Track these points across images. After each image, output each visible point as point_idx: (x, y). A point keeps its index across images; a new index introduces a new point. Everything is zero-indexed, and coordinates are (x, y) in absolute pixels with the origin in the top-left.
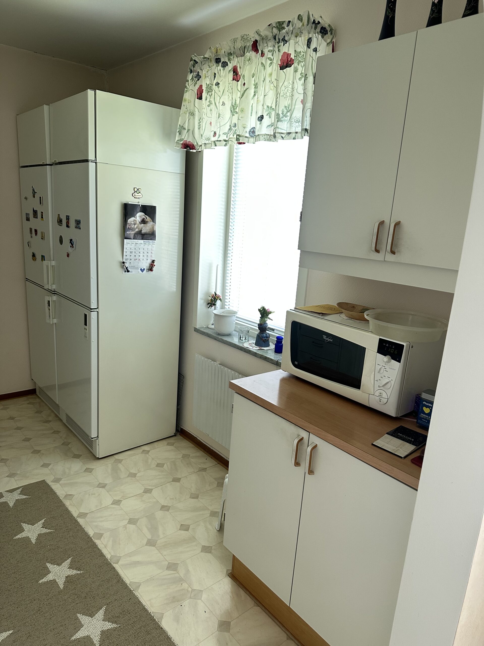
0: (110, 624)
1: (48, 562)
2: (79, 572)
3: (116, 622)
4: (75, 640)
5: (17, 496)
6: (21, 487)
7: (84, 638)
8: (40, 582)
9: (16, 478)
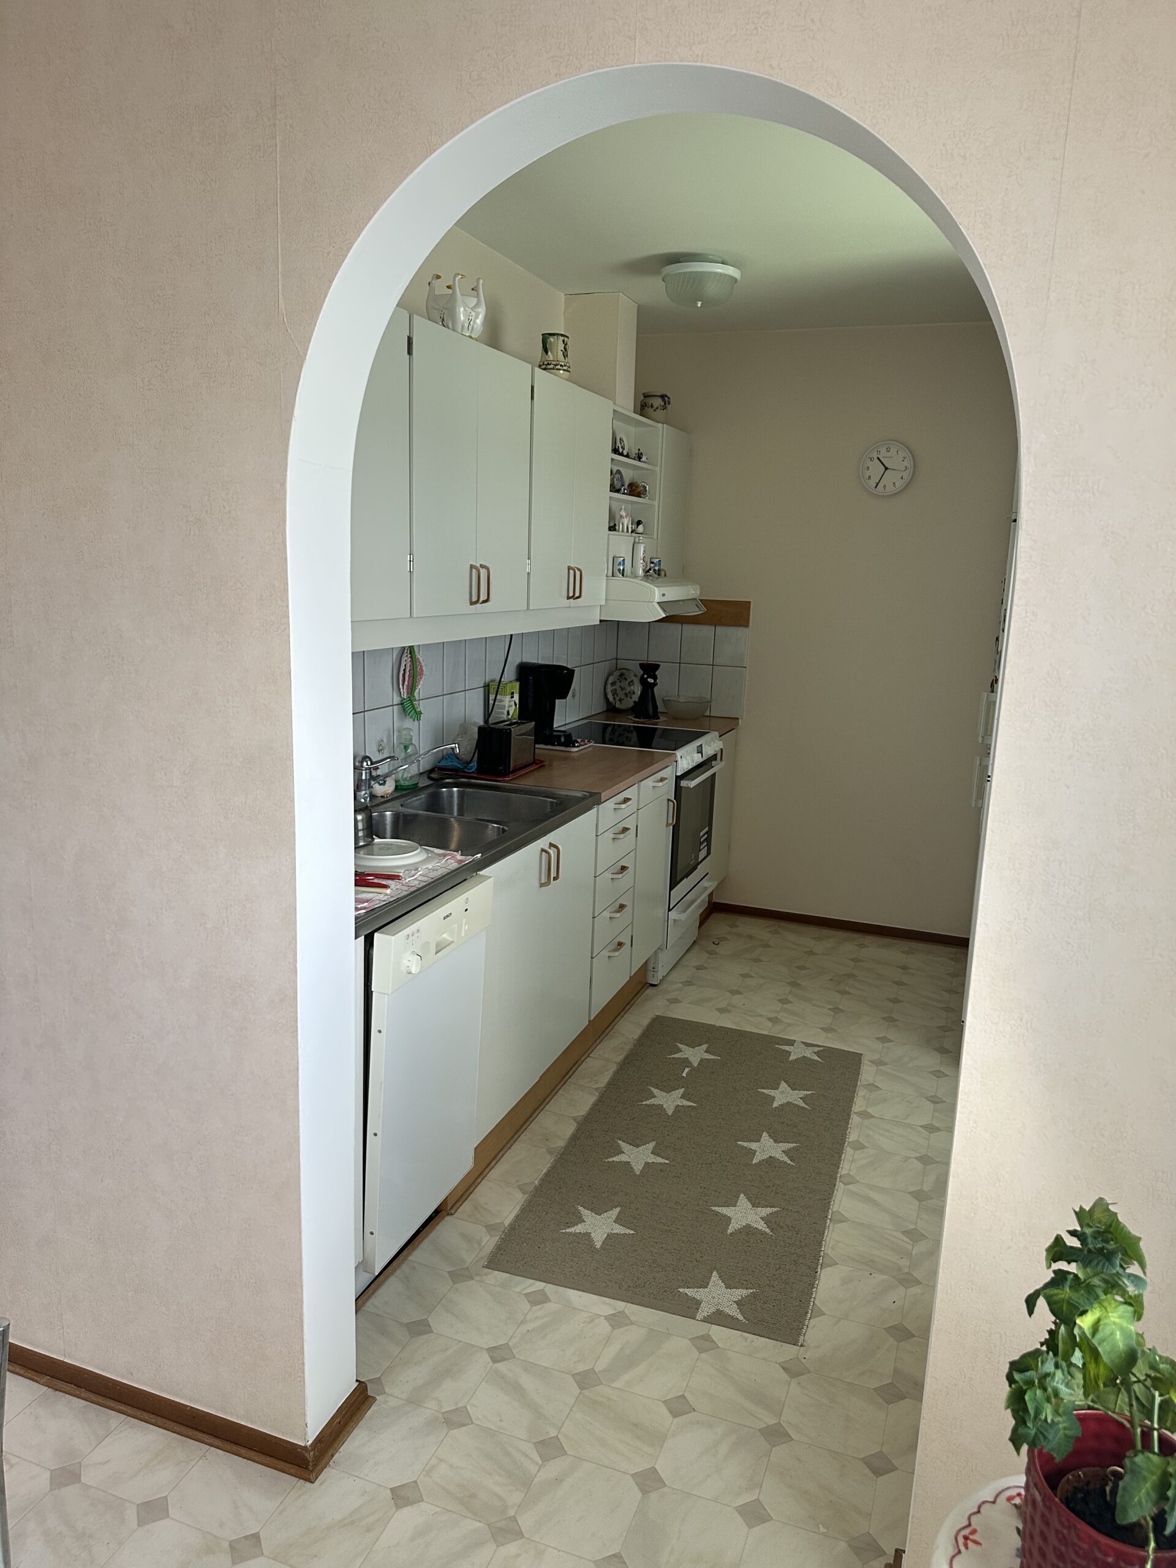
0: (765, 1225)
1: (768, 1133)
2: (789, 1162)
3: (772, 1230)
4: (713, 1211)
5: (809, 1053)
6: (824, 1047)
7: (725, 1216)
8: (739, 1143)
9: (830, 1035)
